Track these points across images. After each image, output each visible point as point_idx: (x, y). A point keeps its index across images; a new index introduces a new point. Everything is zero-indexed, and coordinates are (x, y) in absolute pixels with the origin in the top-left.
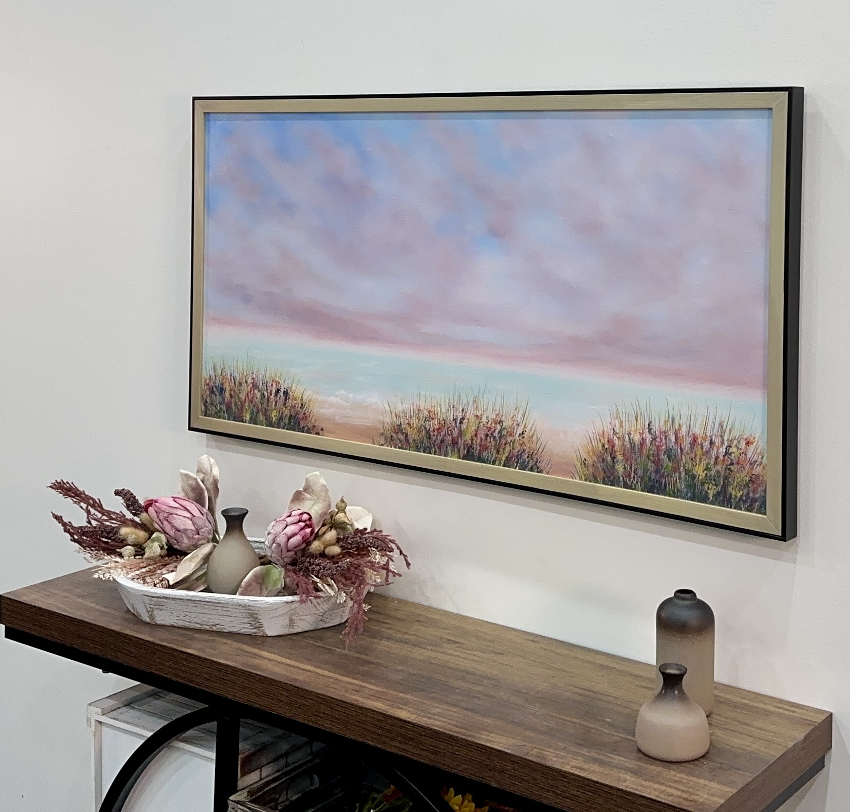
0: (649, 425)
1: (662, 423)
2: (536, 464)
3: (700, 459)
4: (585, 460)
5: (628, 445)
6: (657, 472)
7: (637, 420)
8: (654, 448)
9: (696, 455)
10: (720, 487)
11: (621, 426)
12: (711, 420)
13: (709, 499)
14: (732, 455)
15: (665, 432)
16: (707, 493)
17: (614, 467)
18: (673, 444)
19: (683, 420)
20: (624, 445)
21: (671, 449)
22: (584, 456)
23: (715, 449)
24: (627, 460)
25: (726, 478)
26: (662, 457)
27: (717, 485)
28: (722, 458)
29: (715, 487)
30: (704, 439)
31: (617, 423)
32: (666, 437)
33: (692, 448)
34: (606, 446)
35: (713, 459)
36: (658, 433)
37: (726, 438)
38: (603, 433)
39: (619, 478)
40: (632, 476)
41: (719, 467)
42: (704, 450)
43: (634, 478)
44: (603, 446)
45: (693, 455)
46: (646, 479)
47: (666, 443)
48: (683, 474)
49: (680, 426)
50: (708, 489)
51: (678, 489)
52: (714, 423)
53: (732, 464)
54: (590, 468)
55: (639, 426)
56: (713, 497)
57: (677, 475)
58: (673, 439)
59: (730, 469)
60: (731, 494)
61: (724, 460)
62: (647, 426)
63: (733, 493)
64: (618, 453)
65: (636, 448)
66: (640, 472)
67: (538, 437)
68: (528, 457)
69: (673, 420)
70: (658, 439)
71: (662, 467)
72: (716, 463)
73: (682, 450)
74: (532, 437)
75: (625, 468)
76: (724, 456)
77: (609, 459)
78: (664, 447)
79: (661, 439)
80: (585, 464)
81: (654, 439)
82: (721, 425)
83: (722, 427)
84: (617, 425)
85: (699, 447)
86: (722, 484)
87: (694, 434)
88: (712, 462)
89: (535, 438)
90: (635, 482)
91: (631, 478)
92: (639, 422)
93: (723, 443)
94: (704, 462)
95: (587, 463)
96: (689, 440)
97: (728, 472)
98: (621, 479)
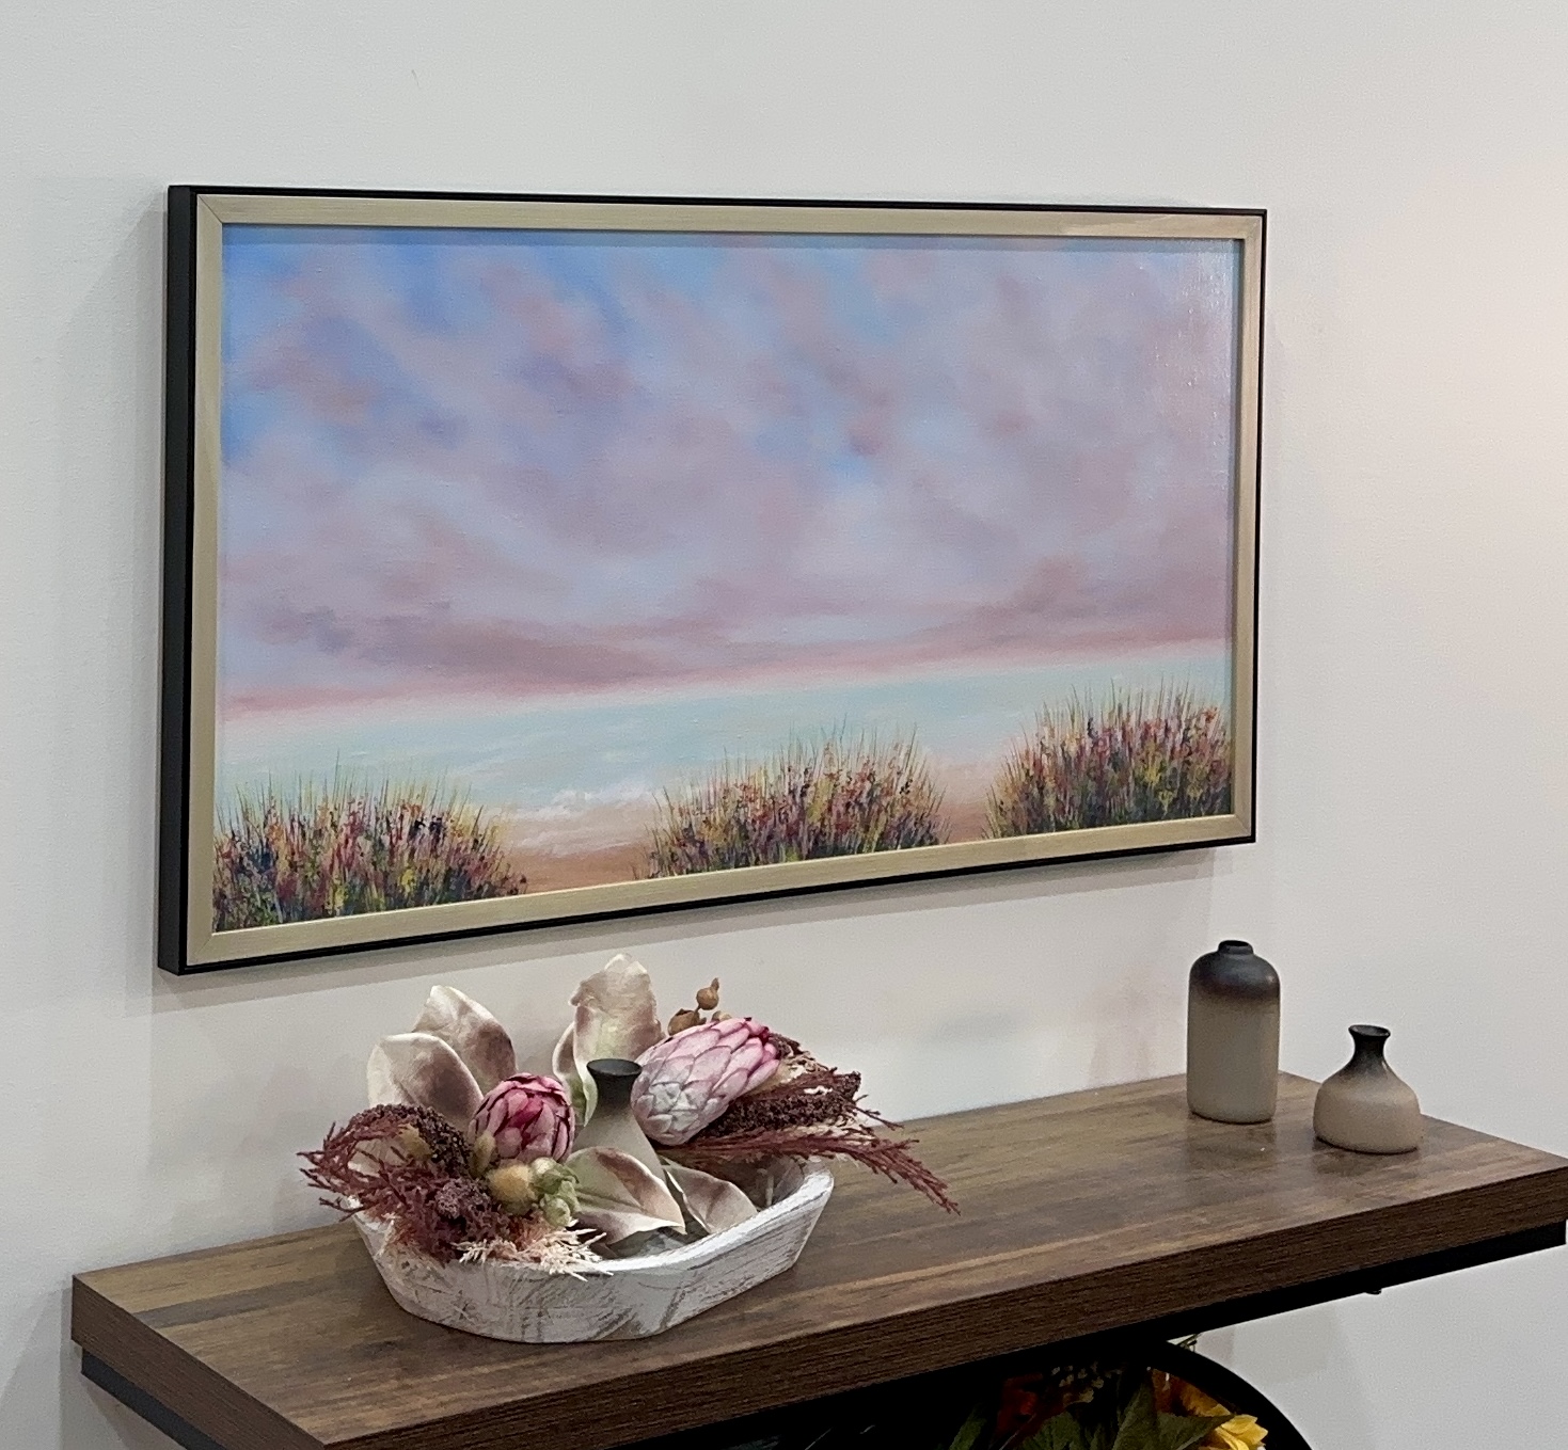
0: (1089, 724)
1: (1106, 717)
2: (928, 832)
3: (1153, 757)
4: (1002, 803)
5: (1060, 761)
6: (1098, 793)
7: (1073, 721)
8: (1096, 758)
9: (1148, 753)
10: (1176, 791)
11: (1052, 736)
12: (1166, 697)
13: (1163, 812)
14: (1191, 740)
15: (1109, 730)
16: (1161, 804)
17: (1042, 801)
18: (1119, 745)
19: (1133, 703)
20: (1055, 764)
21: (1117, 754)
22: (999, 797)
23: (1171, 739)
24: (1059, 786)
25: (1184, 775)
26: (1106, 767)
27: (1172, 790)
28: (1178, 748)
29: (1170, 793)
30: (1158, 726)
31: (1046, 731)
32: (1111, 736)
33: (1143, 745)
34: (1031, 773)
35: (1169, 753)
36: (1100, 733)
37: (1183, 719)
38: (1027, 752)
39: (1049, 816)
40: (1067, 810)
41: (1175, 763)
42: (1158, 742)
43: (1069, 812)
44: (1027, 774)
45: (1144, 754)
46: (1086, 807)
47: (1111, 746)
48: (1132, 786)
49: (1129, 715)
50: (1163, 797)
51: (1126, 812)
52: (1170, 701)
53: (1190, 754)
54: (1009, 814)
55: (1076, 730)
56: (1169, 806)
57: (1125, 788)
58: (1120, 738)
59: (1188, 763)
60: (1189, 796)
61: (1181, 751)
62: (1086, 727)
63: (1192, 795)
64: (1047, 780)
65: (1073, 765)
66: (1077, 801)
67: (932, 784)
68: (915, 824)
69: (1120, 708)
70: (1101, 743)
71: (1107, 782)
72: (1172, 758)
73: (1130, 750)
74: (922, 788)
75: (1057, 800)
76: (1181, 745)
77: (1036, 790)
78: (1108, 753)
79: (1105, 741)
80: (1001, 809)
81: (1096, 744)
82: (1178, 701)
83: (1179, 704)
84: (1047, 738)
85: (1152, 740)
86: (1179, 785)
87: (1145, 723)
88: (1167, 758)
89: (925, 788)
90: (1070, 818)
91: (1064, 813)
92: (1075, 724)
93: (1180, 726)
94: (1158, 761)
95: (1003, 807)
96: (1140, 733)
97: (1186, 765)
98: (1052, 819)
